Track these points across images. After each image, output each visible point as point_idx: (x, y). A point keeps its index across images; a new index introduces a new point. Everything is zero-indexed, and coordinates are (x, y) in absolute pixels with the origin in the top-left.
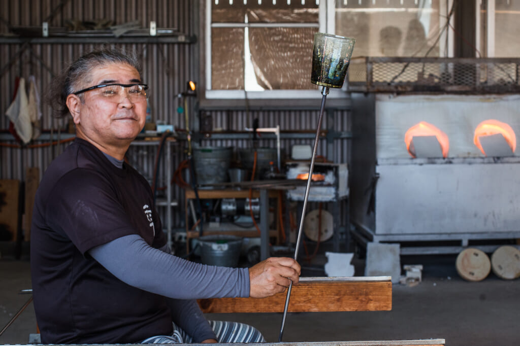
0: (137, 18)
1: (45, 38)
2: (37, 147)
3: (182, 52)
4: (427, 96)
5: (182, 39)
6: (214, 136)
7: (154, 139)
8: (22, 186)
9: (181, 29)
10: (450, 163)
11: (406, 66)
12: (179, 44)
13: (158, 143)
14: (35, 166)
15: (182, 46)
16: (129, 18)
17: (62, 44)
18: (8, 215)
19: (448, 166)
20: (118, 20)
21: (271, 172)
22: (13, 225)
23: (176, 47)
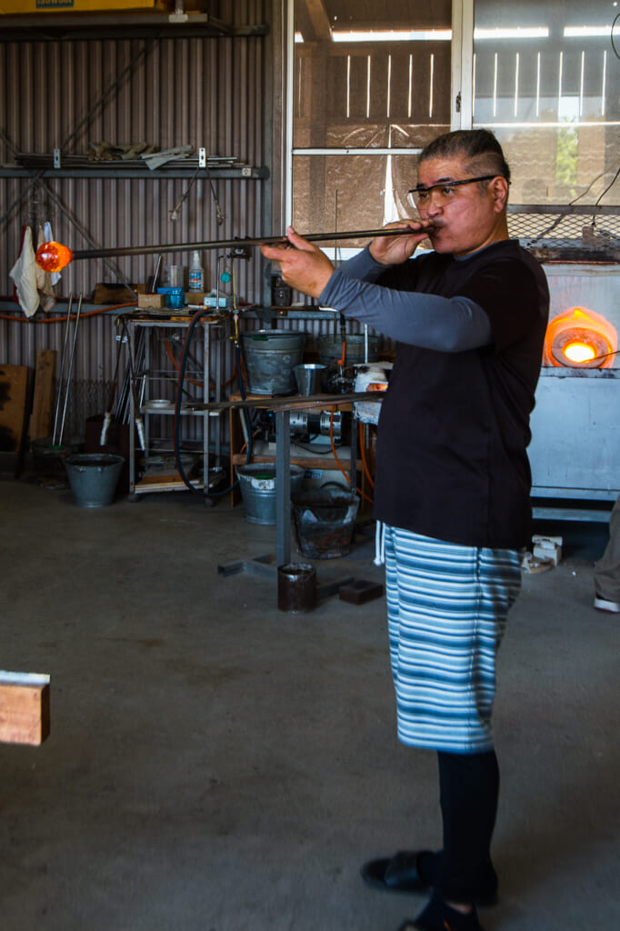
0: (189, 143)
1: (57, 169)
2: (54, 322)
3: (251, 191)
4: (588, 267)
5: (247, 172)
6: (291, 315)
7: (183, 319)
8: (32, 376)
9: (251, 157)
10: (611, 376)
11: (558, 222)
12: (247, 179)
13: (187, 325)
14: (52, 348)
15: (251, 182)
16: (178, 141)
17: (103, 179)
18: (11, 415)
19: (607, 381)
20: (164, 145)
21: (340, 376)
22: (17, 429)
23: (243, 183)
